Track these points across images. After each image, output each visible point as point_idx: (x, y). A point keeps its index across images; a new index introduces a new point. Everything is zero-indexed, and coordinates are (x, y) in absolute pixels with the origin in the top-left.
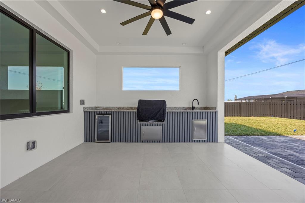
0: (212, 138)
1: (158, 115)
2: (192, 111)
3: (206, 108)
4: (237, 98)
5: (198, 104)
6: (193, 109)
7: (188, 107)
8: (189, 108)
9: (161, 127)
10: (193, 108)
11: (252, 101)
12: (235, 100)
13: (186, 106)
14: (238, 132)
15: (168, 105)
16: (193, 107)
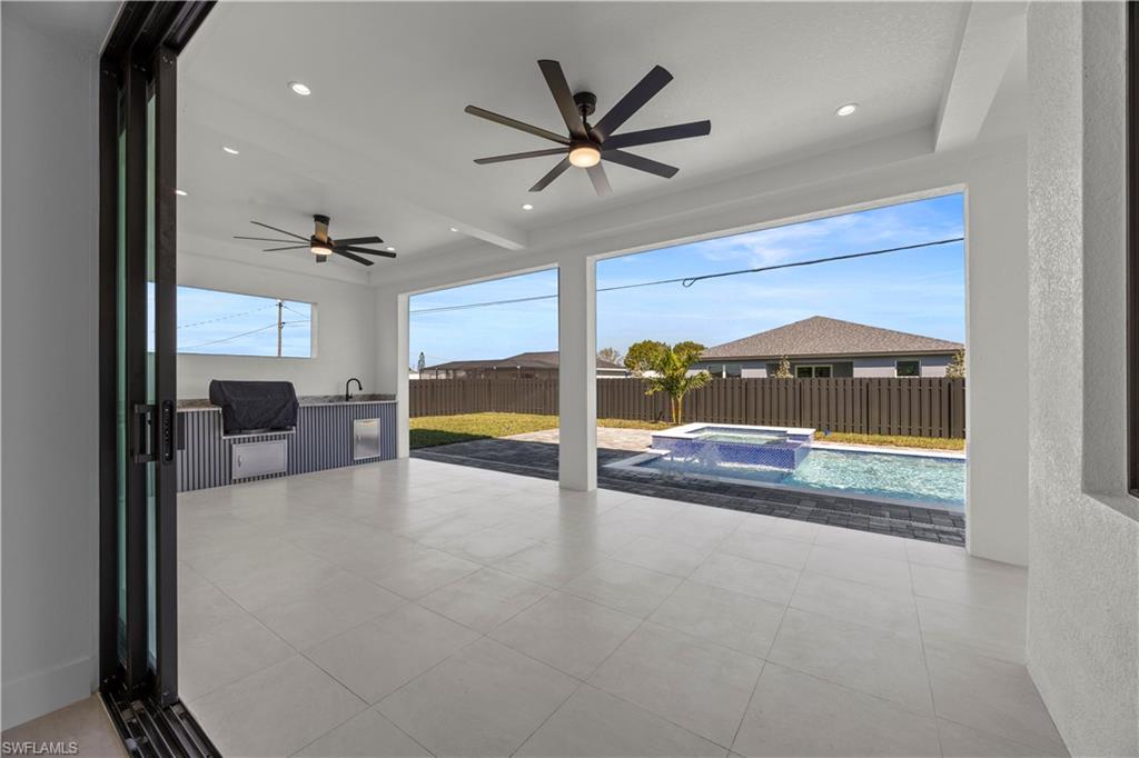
0: (387, 449)
1: (281, 415)
2: (346, 403)
3: (373, 397)
4: (426, 366)
5: (361, 389)
6: (347, 400)
7: (336, 397)
8: (339, 398)
9: (286, 441)
10: (348, 398)
11: (462, 374)
12: (422, 371)
13: (332, 393)
14: (429, 442)
15: (299, 393)
16: (347, 395)
